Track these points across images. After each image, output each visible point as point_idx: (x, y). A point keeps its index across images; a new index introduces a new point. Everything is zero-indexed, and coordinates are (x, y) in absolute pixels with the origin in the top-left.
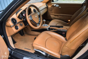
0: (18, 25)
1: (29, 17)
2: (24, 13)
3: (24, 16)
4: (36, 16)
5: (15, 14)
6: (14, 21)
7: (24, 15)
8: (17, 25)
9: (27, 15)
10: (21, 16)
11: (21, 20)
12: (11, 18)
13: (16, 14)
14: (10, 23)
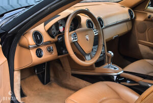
0: (44, 49)
1: (70, 36)
2: (61, 25)
3: (60, 32)
4: (87, 37)
5: (43, 24)
6: (37, 36)
7: (61, 28)
8: (41, 48)
9: (67, 29)
10: (54, 31)
11: (53, 39)
12: (33, 30)
13: (45, 25)
14: (29, 39)
